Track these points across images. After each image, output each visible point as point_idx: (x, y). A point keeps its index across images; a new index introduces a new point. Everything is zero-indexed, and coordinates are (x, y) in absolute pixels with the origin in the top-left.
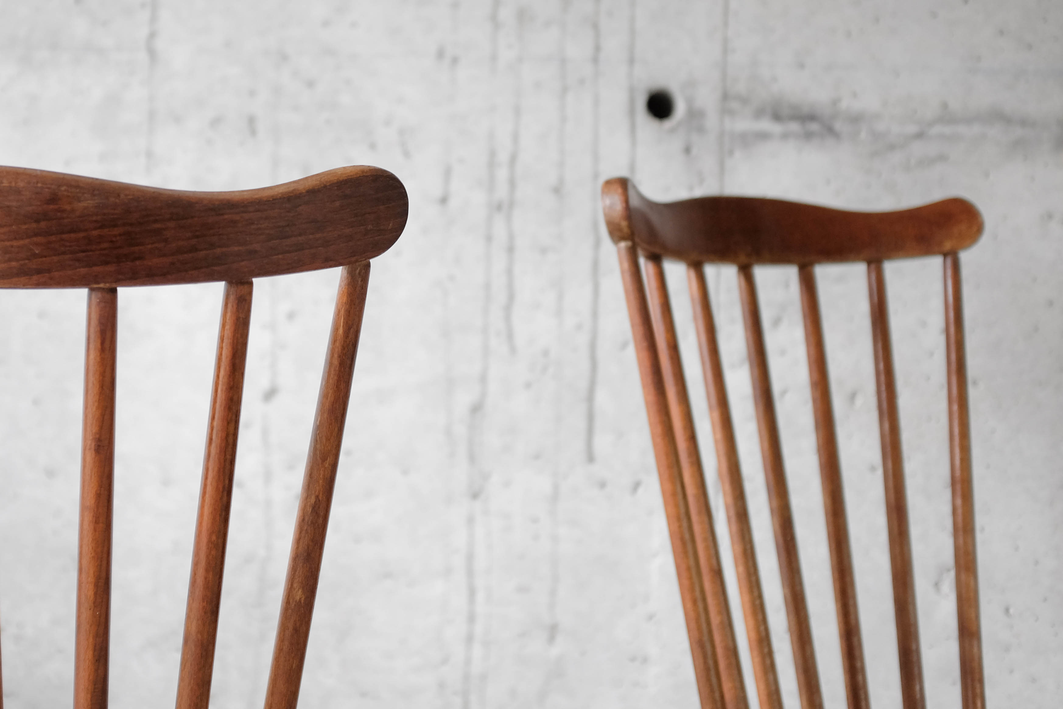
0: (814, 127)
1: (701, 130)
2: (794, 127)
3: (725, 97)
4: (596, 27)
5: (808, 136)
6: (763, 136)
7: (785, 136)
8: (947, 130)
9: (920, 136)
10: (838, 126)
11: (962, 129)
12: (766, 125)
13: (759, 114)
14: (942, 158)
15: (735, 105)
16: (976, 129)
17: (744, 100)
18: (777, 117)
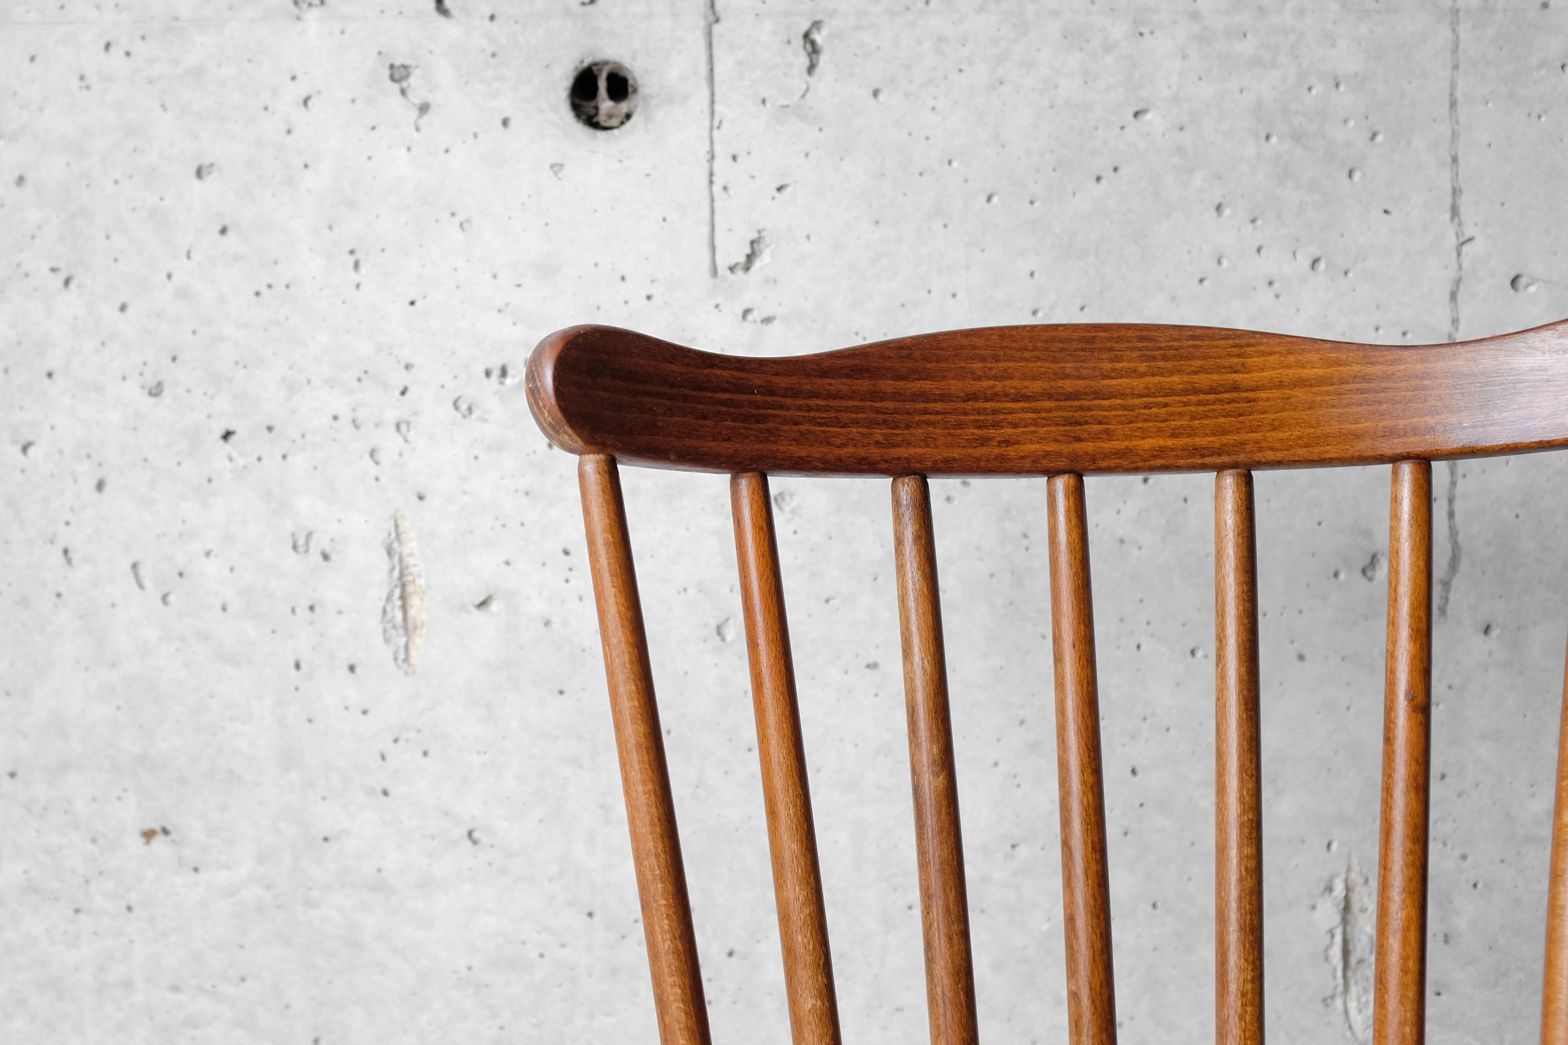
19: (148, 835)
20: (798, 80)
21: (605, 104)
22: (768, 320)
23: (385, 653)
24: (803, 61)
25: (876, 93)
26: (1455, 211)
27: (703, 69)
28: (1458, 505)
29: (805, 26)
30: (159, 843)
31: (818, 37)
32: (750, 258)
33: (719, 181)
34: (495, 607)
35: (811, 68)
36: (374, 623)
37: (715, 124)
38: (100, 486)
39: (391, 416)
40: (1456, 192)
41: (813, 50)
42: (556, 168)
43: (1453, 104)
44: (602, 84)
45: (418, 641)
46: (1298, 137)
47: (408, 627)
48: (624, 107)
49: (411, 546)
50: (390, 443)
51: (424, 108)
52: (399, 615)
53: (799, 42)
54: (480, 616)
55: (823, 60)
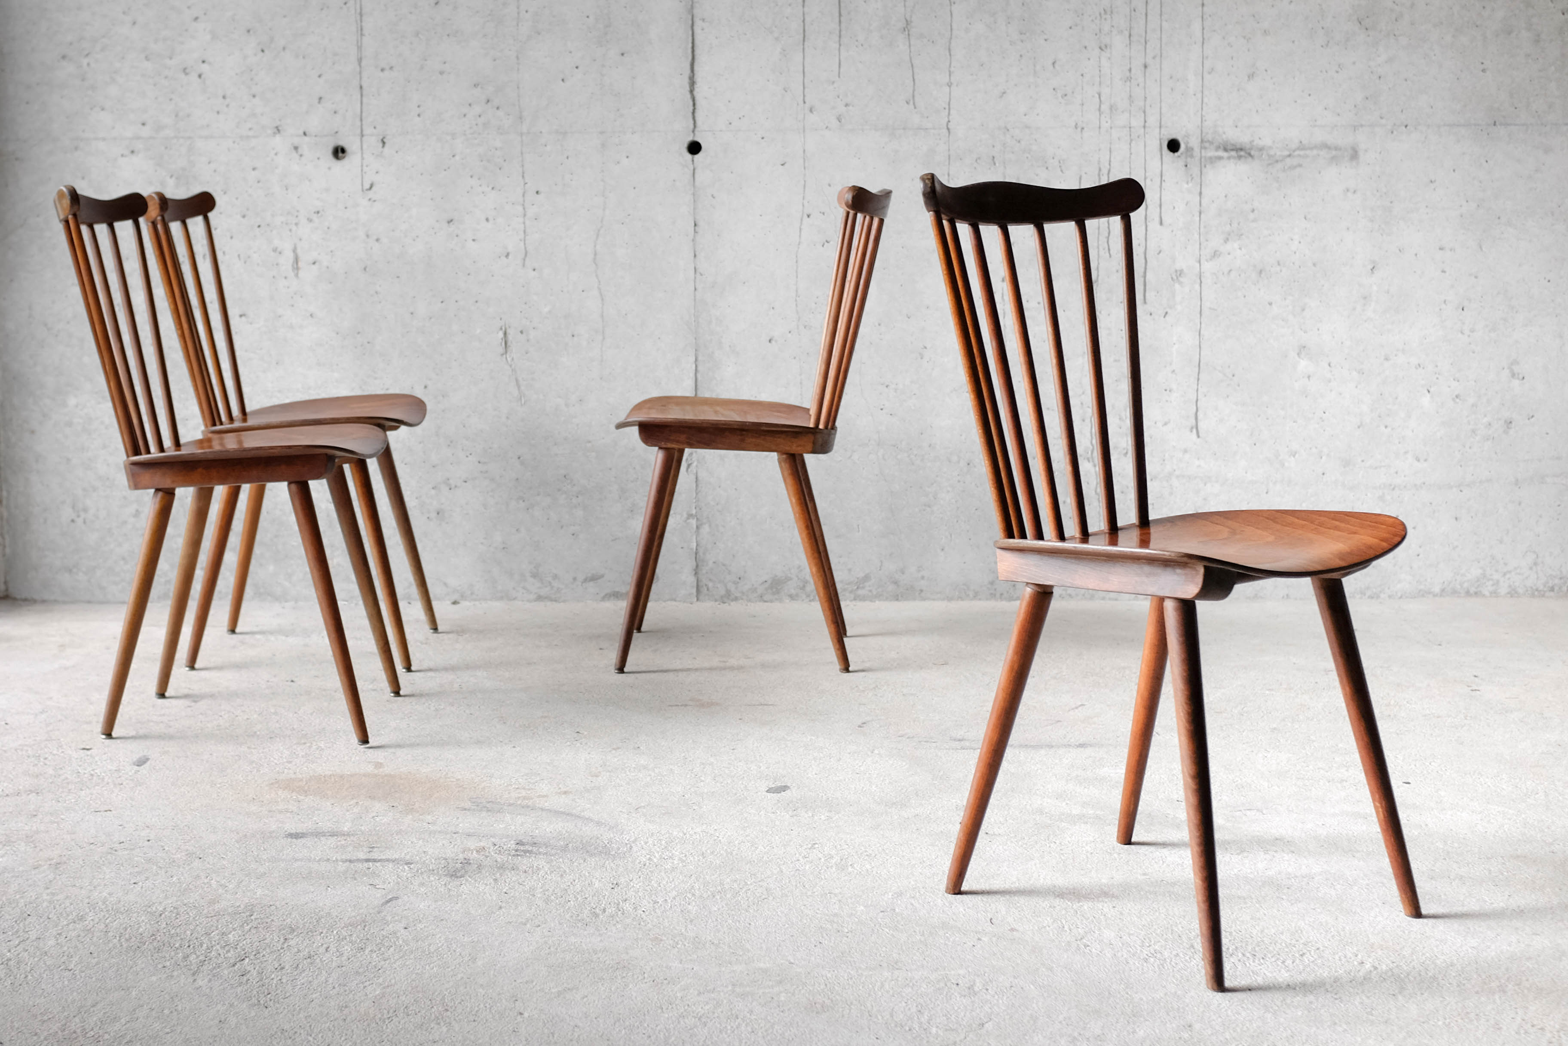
0: (1242, 153)
1: (1192, 156)
2: (1233, 153)
3: (1202, 141)
4: (1144, 112)
5: (1240, 157)
6: (1220, 158)
7: (1229, 158)
8: (1302, 153)
9: (1289, 156)
10: (1252, 153)
11: (1308, 152)
12: (1221, 153)
13: (1218, 148)
14: (1300, 166)
15: (1207, 145)
16: (1315, 152)
17: (1211, 143)
18: (1226, 150)
19: (241, 316)
20: (380, 149)
21: (340, 155)
22: (375, 201)
23: (293, 274)
24: (381, 145)
25: (397, 152)
26: (523, 177)
27: (360, 147)
28: (526, 242)
29: (381, 137)
30: (243, 318)
31: (385, 140)
32: (371, 188)
33: (364, 171)
34: (317, 264)
35: (383, 146)
36: (290, 268)
37: (363, 159)
38: (232, 238)
39: (294, 222)
40: (523, 173)
41: (384, 143)
42: (329, 168)
43: (522, 153)
44: (339, 150)
45: (300, 272)
46: (489, 161)
47: (298, 269)
48: (344, 155)
49: (299, 251)
50: (294, 228)
51: (301, 156)
52: (295, 266)
53: (380, 141)
54: (313, 266)
55: (387, 145)
